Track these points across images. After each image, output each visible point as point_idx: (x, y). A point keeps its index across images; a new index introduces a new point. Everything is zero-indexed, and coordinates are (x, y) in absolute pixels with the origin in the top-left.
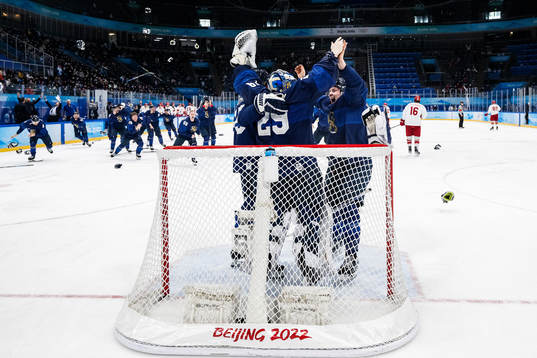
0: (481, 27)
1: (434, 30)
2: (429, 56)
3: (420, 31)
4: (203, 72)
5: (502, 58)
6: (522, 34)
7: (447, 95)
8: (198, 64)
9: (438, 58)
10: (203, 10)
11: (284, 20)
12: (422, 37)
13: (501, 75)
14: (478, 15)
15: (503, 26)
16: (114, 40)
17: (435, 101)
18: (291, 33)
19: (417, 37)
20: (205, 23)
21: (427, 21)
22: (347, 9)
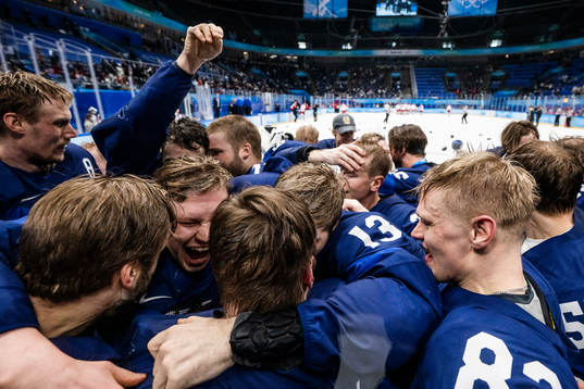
0: (486, 52)
1: (456, 53)
2: (451, 71)
3: (446, 53)
4: (304, 79)
5: (500, 73)
6: (514, 57)
7: (464, 98)
8: (300, 74)
9: (456, 72)
10: (301, 36)
11: (355, 44)
12: (446, 58)
13: (500, 85)
14: (485, 43)
15: (501, 51)
16: (246, 57)
17: (456, 102)
18: (360, 53)
19: (442, 57)
20: (302, 45)
21: (450, 46)
22: (397, 37)
